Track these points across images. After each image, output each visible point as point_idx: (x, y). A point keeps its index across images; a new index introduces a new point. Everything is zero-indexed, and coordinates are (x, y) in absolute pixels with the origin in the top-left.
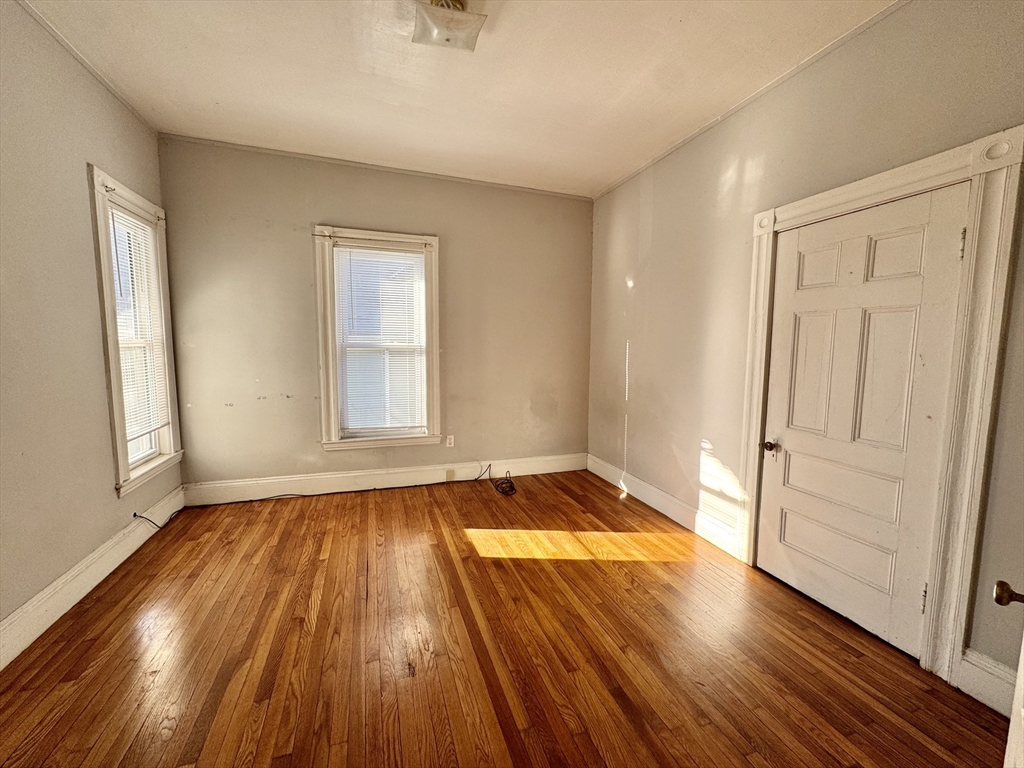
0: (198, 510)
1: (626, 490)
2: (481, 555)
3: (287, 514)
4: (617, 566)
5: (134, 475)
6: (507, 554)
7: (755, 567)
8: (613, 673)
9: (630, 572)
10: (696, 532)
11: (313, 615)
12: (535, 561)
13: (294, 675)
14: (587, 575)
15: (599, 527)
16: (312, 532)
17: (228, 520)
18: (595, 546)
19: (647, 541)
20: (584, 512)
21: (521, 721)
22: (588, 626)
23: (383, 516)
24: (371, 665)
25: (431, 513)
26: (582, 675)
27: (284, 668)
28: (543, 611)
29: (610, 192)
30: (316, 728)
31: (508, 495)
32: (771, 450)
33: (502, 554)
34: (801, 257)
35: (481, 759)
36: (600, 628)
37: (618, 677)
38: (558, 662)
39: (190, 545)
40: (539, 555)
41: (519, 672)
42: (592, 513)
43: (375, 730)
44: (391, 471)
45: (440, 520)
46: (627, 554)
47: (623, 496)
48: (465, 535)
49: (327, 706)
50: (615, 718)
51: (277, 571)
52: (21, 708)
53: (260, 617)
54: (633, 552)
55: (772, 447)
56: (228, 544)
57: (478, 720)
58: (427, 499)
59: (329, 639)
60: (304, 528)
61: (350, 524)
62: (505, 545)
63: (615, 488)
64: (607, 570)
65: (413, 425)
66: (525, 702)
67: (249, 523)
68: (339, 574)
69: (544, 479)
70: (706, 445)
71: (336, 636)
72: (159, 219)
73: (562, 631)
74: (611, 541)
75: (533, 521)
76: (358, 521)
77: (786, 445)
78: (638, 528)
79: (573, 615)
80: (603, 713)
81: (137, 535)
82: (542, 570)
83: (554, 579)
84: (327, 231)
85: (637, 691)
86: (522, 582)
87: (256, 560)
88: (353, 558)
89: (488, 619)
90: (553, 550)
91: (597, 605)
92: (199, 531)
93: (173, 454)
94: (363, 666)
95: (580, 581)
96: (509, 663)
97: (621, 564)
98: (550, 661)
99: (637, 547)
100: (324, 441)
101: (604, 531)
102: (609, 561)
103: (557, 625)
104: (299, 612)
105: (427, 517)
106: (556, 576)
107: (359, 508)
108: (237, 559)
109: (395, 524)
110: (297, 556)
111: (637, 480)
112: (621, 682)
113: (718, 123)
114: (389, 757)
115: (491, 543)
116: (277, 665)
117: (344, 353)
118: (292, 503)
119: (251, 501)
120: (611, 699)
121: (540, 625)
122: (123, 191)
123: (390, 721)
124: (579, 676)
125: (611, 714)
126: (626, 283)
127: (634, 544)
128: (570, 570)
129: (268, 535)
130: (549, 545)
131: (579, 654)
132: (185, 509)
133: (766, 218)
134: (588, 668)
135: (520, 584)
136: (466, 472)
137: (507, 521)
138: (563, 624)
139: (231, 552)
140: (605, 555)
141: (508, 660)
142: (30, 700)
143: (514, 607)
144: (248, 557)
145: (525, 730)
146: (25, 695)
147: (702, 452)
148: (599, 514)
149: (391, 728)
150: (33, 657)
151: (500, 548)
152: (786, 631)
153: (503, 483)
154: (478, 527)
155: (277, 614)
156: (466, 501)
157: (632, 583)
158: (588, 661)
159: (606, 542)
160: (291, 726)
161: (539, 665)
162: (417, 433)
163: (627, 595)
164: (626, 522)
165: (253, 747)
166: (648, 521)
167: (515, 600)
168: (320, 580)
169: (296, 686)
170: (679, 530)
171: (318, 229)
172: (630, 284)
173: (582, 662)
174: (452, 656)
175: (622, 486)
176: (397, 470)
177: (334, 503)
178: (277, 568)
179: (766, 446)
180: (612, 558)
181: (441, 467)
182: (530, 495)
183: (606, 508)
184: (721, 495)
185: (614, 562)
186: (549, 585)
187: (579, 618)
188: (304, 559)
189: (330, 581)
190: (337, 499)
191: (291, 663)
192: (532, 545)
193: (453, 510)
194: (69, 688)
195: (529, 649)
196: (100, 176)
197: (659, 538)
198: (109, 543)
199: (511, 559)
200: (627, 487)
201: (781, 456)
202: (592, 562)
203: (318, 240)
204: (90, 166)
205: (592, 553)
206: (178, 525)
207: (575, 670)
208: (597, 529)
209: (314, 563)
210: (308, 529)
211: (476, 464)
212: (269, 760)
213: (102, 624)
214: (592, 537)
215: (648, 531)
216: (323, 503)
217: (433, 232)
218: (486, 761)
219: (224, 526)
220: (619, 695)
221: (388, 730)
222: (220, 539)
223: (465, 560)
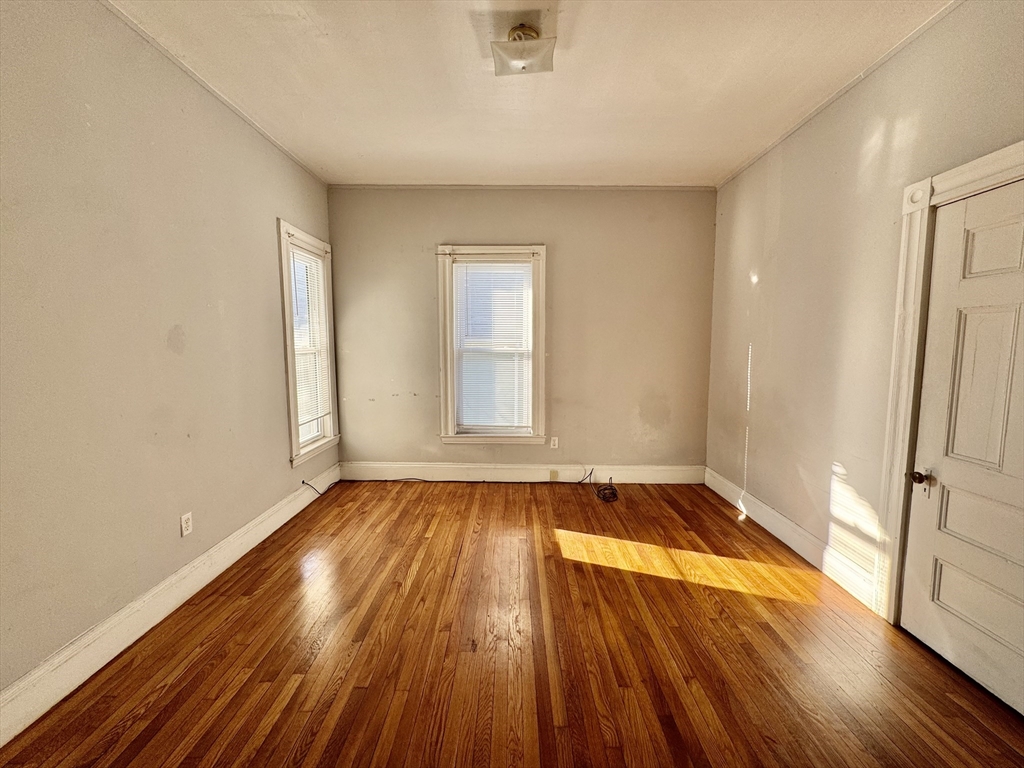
0: (348, 484)
1: (745, 512)
2: (564, 556)
3: (410, 494)
4: (708, 592)
5: (303, 452)
6: (590, 559)
7: (897, 625)
8: (667, 699)
9: (722, 601)
10: (824, 571)
11: (409, 582)
12: (617, 571)
13: (384, 627)
14: (670, 595)
15: (699, 546)
16: (425, 513)
17: (367, 494)
18: (688, 567)
19: (755, 571)
20: (686, 529)
21: (558, 718)
22: (654, 647)
23: (485, 506)
24: (442, 634)
25: (528, 510)
26: (633, 694)
27: (378, 620)
28: (611, 620)
29: (734, 178)
30: (390, 672)
31: (608, 501)
32: (920, 482)
33: (585, 558)
34: (969, 237)
35: (512, 740)
36: (668, 652)
37: (672, 705)
38: (612, 675)
39: (336, 511)
40: (623, 565)
41: (569, 673)
42: (696, 532)
43: (431, 688)
44: (499, 466)
45: (535, 516)
46: (724, 582)
47: (742, 518)
48: (554, 535)
49: (401, 657)
50: (656, 745)
51: (392, 542)
52: (219, 607)
53: (371, 576)
54: (732, 580)
55: (920, 479)
56: (362, 513)
57: (519, 706)
58: (527, 496)
59: (415, 605)
60: (420, 508)
61: (456, 510)
62: (590, 551)
63: (733, 508)
64: (694, 595)
65: (521, 425)
66: (567, 702)
67: (381, 499)
68: (437, 553)
69: (651, 489)
70: (838, 469)
71: (422, 603)
72: (326, 252)
73: (625, 645)
74: (709, 565)
75: (627, 531)
76: (463, 508)
77: (943, 478)
78: (747, 555)
79: (641, 633)
80: (644, 735)
81: (304, 498)
82: (622, 581)
83: (633, 593)
84: (448, 249)
85: (689, 724)
86: (598, 591)
87: (379, 530)
88: (451, 540)
89: (554, 618)
90: (641, 563)
91: (672, 628)
92: (346, 501)
93: (333, 437)
94: (436, 633)
95: (660, 599)
96: (562, 662)
97: (712, 591)
98: (603, 670)
99: (740, 576)
100: (443, 435)
101: (704, 552)
102: (699, 585)
103: (621, 638)
104: (399, 578)
105: (523, 512)
106: (635, 591)
107: (467, 497)
108: (365, 527)
109: (494, 515)
110: (408, 532)
111: (760, 503)
112: (674, 711)
113: (861, 81)
114: (437, 714)
115: (577, 546)
116: (374, 616)
117: (460, 357)
118: (416, 486)
119: (386, 481)
120: (657, 725)
121: (604, 634)
122: (299, 234)
123: (445, 685)
124: (630, 693)
125: (653, 738)
126: (750, 278)
127: (737, 572)
128: (652, 588)
129: (392, 510)
130: (636, 557)
131: (636, 672)
132: (341, 481)
133: (921, 190)
134: (642, 688)
135: (595, 591)
136: (570, 474)
137: (599, 527)
138: (628, 639)
139: (363, 520)
140: (698, 578)
141: (562, 659)
142: (224, 603)
143: (582, 611)
144: (374, 526)
145: (559, 728)
146: (223, 598)
147: (834, 477)
148: (704, 534)
149: (444, 690)
150: (232, 573)
151: (585, 553)
152: (919, 713)
153: (606, 489)
154: (568, 528)
155: (384, 575)
156: (564, 502)
157: (721, 614)
158: (644, 681)
159: (703, 564)
160: (371, 666)
161: (591, 672)
162: (524, 433)
163: (710, 625)
164: (734, 547)
165: (343, 674)
166: (763, 549)
167: (586, 605)
168: (421, 554)
169: (383, 636)
170: (802, 566)
171: (441, 249)
172: (755, 279)
173: (637, 680)
174: (511, 643)
175: (741, 506)
176: (504, 466)
177: (448, 491)
178: (392, 539)
179: (914, 477)
180: (704, 582)
181: (545, 467)
182: (631, 503)
183: (714, 529)
184: (855, 531)
185: (706, 588)
186: (625, 597)
187: (647, 637)
188: (413, 535)
189: (428, 556)
190: (452, 486)
191: (384, 618)
192: (618, 554)
193: (549, 509)
194: (245, 601)
195: (585, 654)
196: (285, 226)
197: (771, 571)
198: (285, 501)
199: (594, 566)
200: (747, 509)
201: (935, 491)
202: (680, 583)
203: (440, 258)
204: (278, 219)
205: (682, 574)
206: (333, 494)
207: (627, 687)
208: (696, 549)
209: (420, 540)
210: (422, 510)
211: (579, 467)
212: (351, 688)
213: (273, 559)
214: (688, 556)
215: (759, 560)
216: (439, 489)
217: (540, 242)
218: (517, 744)
219: (363, 498)
220: (668, 722)
221: (442, 690)
222: (358, 509)
223: (547, 558)
